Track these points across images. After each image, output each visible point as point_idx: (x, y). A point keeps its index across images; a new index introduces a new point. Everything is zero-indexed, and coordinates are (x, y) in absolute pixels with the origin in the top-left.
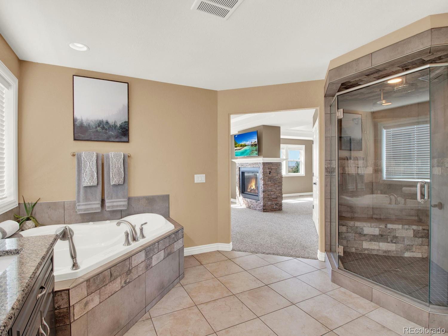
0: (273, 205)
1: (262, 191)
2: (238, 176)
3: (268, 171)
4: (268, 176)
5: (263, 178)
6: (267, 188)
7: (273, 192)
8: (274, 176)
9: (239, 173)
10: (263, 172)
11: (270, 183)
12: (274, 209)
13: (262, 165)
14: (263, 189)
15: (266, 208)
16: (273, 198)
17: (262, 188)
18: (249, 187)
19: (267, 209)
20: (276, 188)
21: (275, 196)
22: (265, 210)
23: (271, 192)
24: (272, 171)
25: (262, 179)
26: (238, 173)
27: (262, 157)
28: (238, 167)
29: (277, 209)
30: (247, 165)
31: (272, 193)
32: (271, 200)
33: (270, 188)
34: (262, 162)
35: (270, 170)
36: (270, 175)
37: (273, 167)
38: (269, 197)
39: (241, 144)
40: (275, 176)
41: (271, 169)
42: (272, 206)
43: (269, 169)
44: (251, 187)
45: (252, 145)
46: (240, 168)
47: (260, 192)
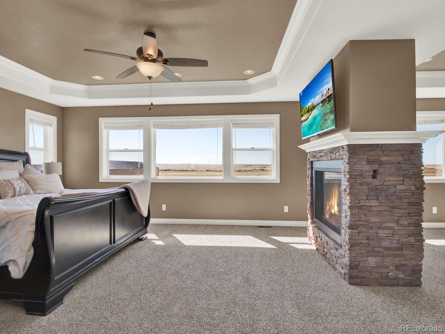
0: (387, 267)
1: (347, 224)
2: (310, 179)
3: (367, 168)
4: (368, 184)
5: (350, 189)
6: (364, 218)
7: (387, 232)
8: (390, 183)
9: (312, 173)
10: (349, 173)
11: (374, 203)
12: (391, 279)
13: (346, 153)
14: (348, 219)
15: (360, 274)
16: (386, 249)
17: (346, 217)
18: (328, 208)
19: (364, 277)
20: (397, 218)
21: (394, 242)
22: (358, 281)
23: (380, 231)
24: (381, 170)
25: (348, 191)
26: (309, 173)
27: (349, 129)
28: (310, 161)
29: (401, 282)
30: (321, 154)
31: (382, 233)
32: (378, 252)
33: (374, 219)
34: (347, 143)
35: (376, 166)
36: (376, 182)
37: (384, 159)
38: (372, 243)
39: (307, 106)
40: (394, 183)
41: (379, 165)
42: (382, 270)
43: (369, 162)
44: (330, 208)
45: (323, 102)
46: (314, 163)
47: (344, 226)
